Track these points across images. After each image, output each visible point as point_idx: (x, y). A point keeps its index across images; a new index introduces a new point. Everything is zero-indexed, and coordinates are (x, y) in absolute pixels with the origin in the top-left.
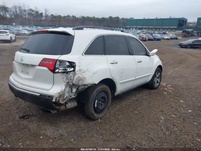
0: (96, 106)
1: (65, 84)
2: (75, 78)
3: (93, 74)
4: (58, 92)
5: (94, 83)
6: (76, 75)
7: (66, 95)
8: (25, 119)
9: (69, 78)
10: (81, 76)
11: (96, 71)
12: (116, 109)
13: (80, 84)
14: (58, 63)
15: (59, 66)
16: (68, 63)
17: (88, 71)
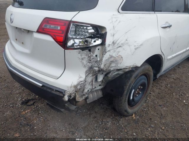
0: (131, 98)
1: (85, 70)
2: (104, 59)
3: (136, 49)
4: (73, 85)
5: (135, 65)
6: (106, 52)
7: (88, 88)
8: (29, 105)
9: (94, 60)
10: (114, 55)
11: (140, 43)
12: (153, 94)
13: (112, 69)
14: (72, 28)
15: (75, 35)
16: (91, 28)
17: (127, 43)
